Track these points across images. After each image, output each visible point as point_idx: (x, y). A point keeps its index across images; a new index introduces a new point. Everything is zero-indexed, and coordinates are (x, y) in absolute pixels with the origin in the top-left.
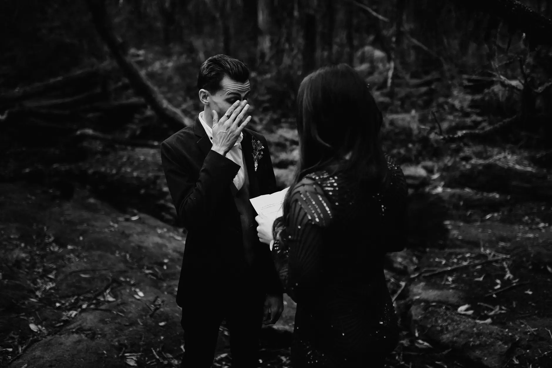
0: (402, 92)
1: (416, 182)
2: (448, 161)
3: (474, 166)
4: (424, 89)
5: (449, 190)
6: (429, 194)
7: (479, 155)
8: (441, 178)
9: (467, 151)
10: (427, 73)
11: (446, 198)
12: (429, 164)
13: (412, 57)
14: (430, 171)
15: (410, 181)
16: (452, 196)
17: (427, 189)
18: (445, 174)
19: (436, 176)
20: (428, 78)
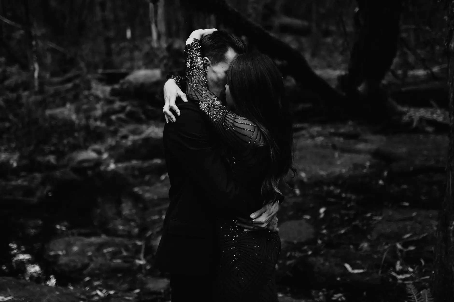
0: (51, 90)
1: (92, 164)
2: (111, 141)
3: (134, 142)
4: (70, 85)
5: (120, 165)
6: (106, 172)
7: (134, 132)
8: (111, 156)
9: (124, 131)
10: (65, 71)
11: (122, 172)
12: (97, 147)
13: (48, 59)
14: (99, 153)
15: (86, 165)
16: (126, 168)
17: (102, 168)
18: (112, 153)
19: (105, 156)
20: (69, 75)
